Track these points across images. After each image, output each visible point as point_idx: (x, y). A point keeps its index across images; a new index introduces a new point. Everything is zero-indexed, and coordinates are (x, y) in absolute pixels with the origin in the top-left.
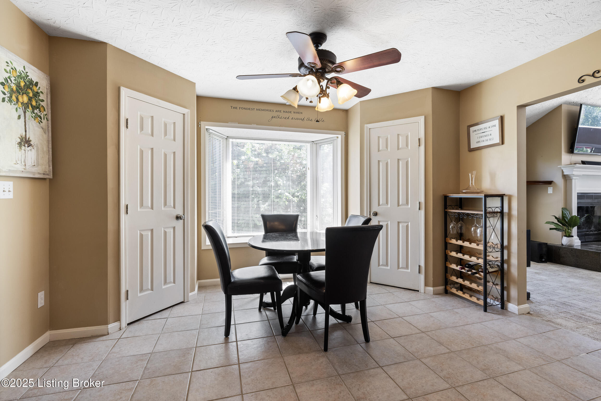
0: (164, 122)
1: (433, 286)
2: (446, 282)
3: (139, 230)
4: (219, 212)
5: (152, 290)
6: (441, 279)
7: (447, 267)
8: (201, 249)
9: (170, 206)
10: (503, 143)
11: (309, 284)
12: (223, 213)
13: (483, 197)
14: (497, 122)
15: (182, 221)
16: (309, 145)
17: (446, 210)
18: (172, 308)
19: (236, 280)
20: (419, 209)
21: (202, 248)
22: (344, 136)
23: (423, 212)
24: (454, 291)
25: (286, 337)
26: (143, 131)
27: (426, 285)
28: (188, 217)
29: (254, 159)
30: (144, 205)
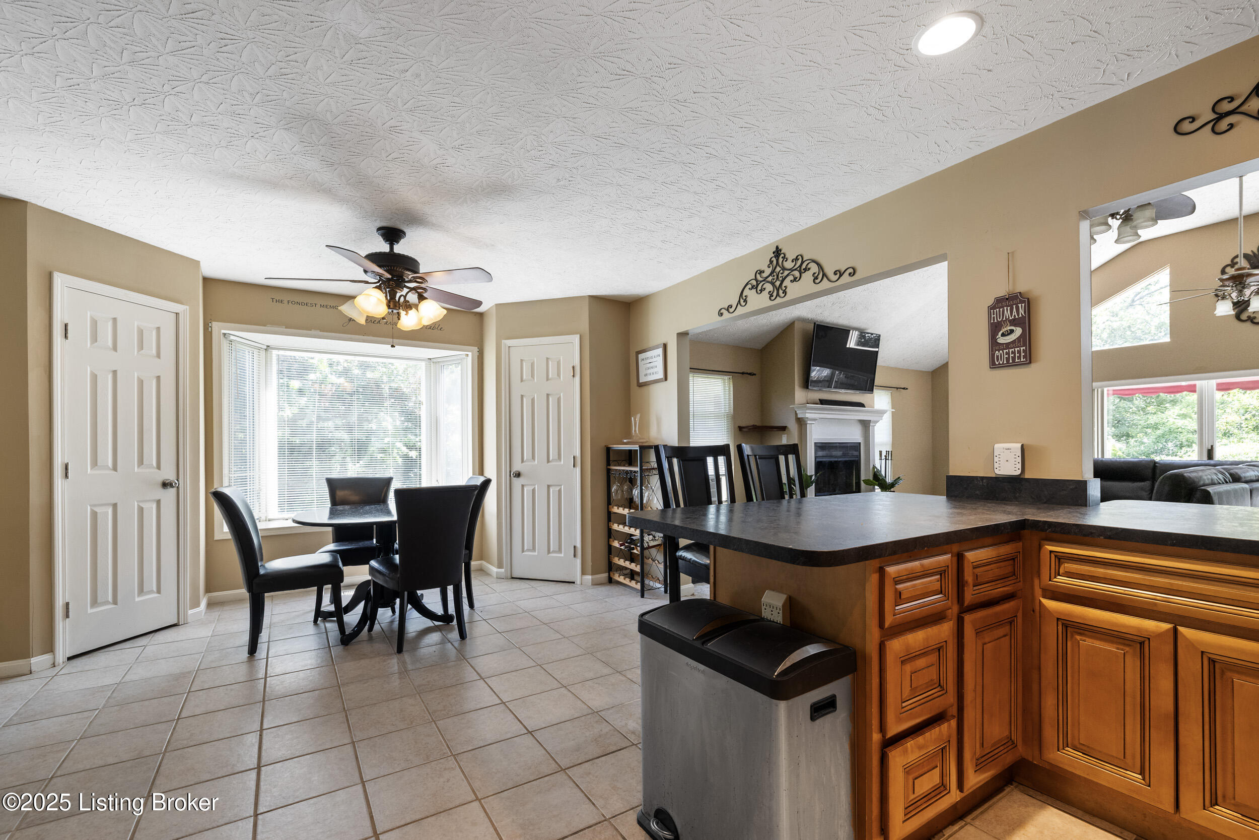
0: (138, 328)
1: (592, 574)
2: (611, 567)
3: (90, 506)
4: (252, 477)
5: (115, 602)
6: (603, 564)
7: (611, 545)
8: (214, 538)
9: (150, 466)
10: (666, 379)
11: (388, 572)
12: (259, 477)
13: (638, 449)
14: (660, 351)
15: (173, 491)
16: (423, 364)
17: (609, 467)
18: (153, 634)
19: (268, 571)
20: (574, 466)
21: (216, 538)
22: (477, 354)
23: (578, 469)
24: (621, 579)
25: (349, 647)
26: (96, 344)
27: (583, 573)
28: (186, 483)
29: (333, 379)
30: (98, 464)
